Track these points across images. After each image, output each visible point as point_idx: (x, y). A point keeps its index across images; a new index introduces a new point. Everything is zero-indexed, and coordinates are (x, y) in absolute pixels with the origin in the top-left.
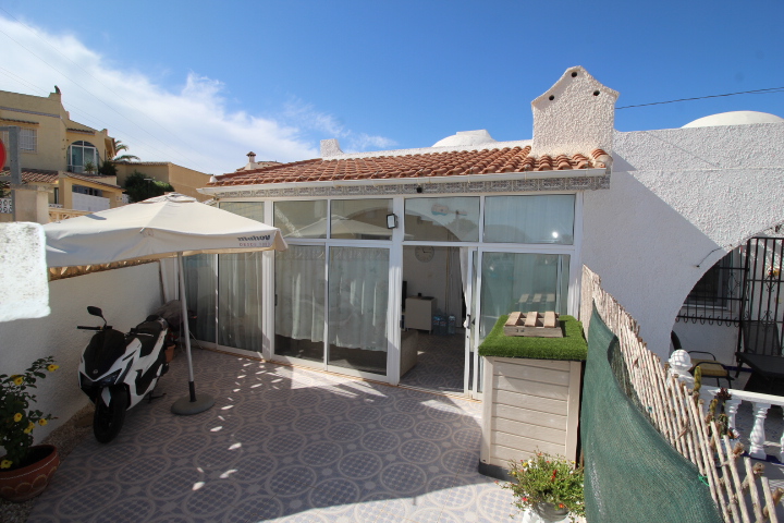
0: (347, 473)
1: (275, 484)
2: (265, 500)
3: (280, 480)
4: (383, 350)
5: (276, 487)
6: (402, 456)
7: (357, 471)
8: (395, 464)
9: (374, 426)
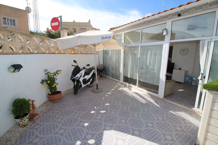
0: (130, 124)
1: (105, 119)
2: (100, 123)
3: (107, 118)
4: (158, 85)
5: (105, 120)
6: (155, 126)
7: (134, 125)
8: (151, 128)
9: (147, 111)
